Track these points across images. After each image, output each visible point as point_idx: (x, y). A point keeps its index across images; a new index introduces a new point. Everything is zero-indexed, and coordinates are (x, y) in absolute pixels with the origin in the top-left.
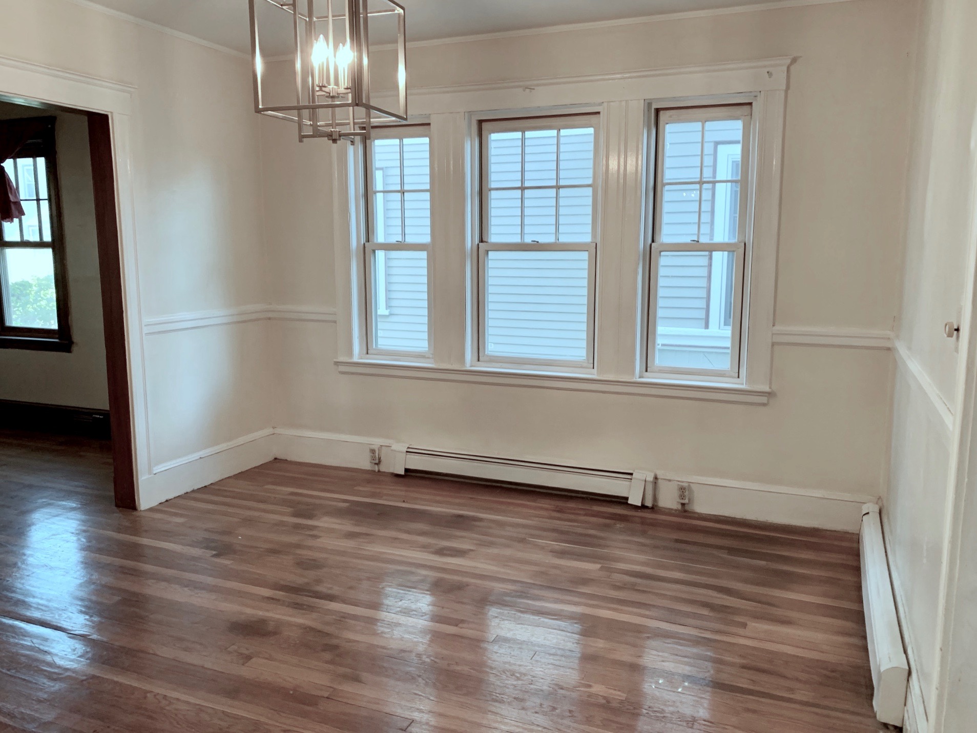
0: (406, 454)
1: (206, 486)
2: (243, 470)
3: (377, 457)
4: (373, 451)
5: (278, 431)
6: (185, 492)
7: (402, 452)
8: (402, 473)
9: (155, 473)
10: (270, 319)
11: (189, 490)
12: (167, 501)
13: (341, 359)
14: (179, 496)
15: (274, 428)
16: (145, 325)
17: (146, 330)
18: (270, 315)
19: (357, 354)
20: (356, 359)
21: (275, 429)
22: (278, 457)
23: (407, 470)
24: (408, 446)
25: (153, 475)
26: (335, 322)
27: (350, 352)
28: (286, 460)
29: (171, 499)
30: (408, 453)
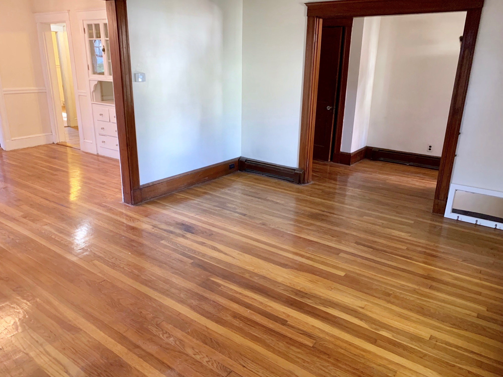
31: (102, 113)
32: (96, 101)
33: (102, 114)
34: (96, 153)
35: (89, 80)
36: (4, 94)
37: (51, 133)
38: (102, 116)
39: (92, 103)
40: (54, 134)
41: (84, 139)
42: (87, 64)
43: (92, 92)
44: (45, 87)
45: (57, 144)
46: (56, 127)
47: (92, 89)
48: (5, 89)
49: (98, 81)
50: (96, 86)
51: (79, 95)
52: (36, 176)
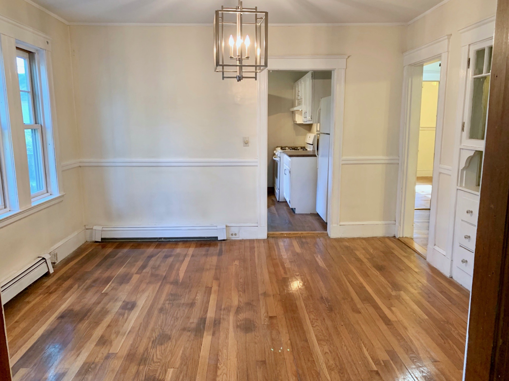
31: (471, 210)
32: (466, 187)
33: (472, 212)
34: (448, 275)
35: (461, 149)
36: (342, 164)
37: (393, 222)
38: (471, 215)
39: (458, 189)
40: (397, 224)
41: (435, 245)
42: (463, 119)
43: (462, 170)
44: (399, 156)
45: (398, 239)
46: (402, 215)
47: (463, 165)
48: (344, 158)
49: (476, 151)
50: (470, 160)
51: (440, 173)
52: (329, 304)
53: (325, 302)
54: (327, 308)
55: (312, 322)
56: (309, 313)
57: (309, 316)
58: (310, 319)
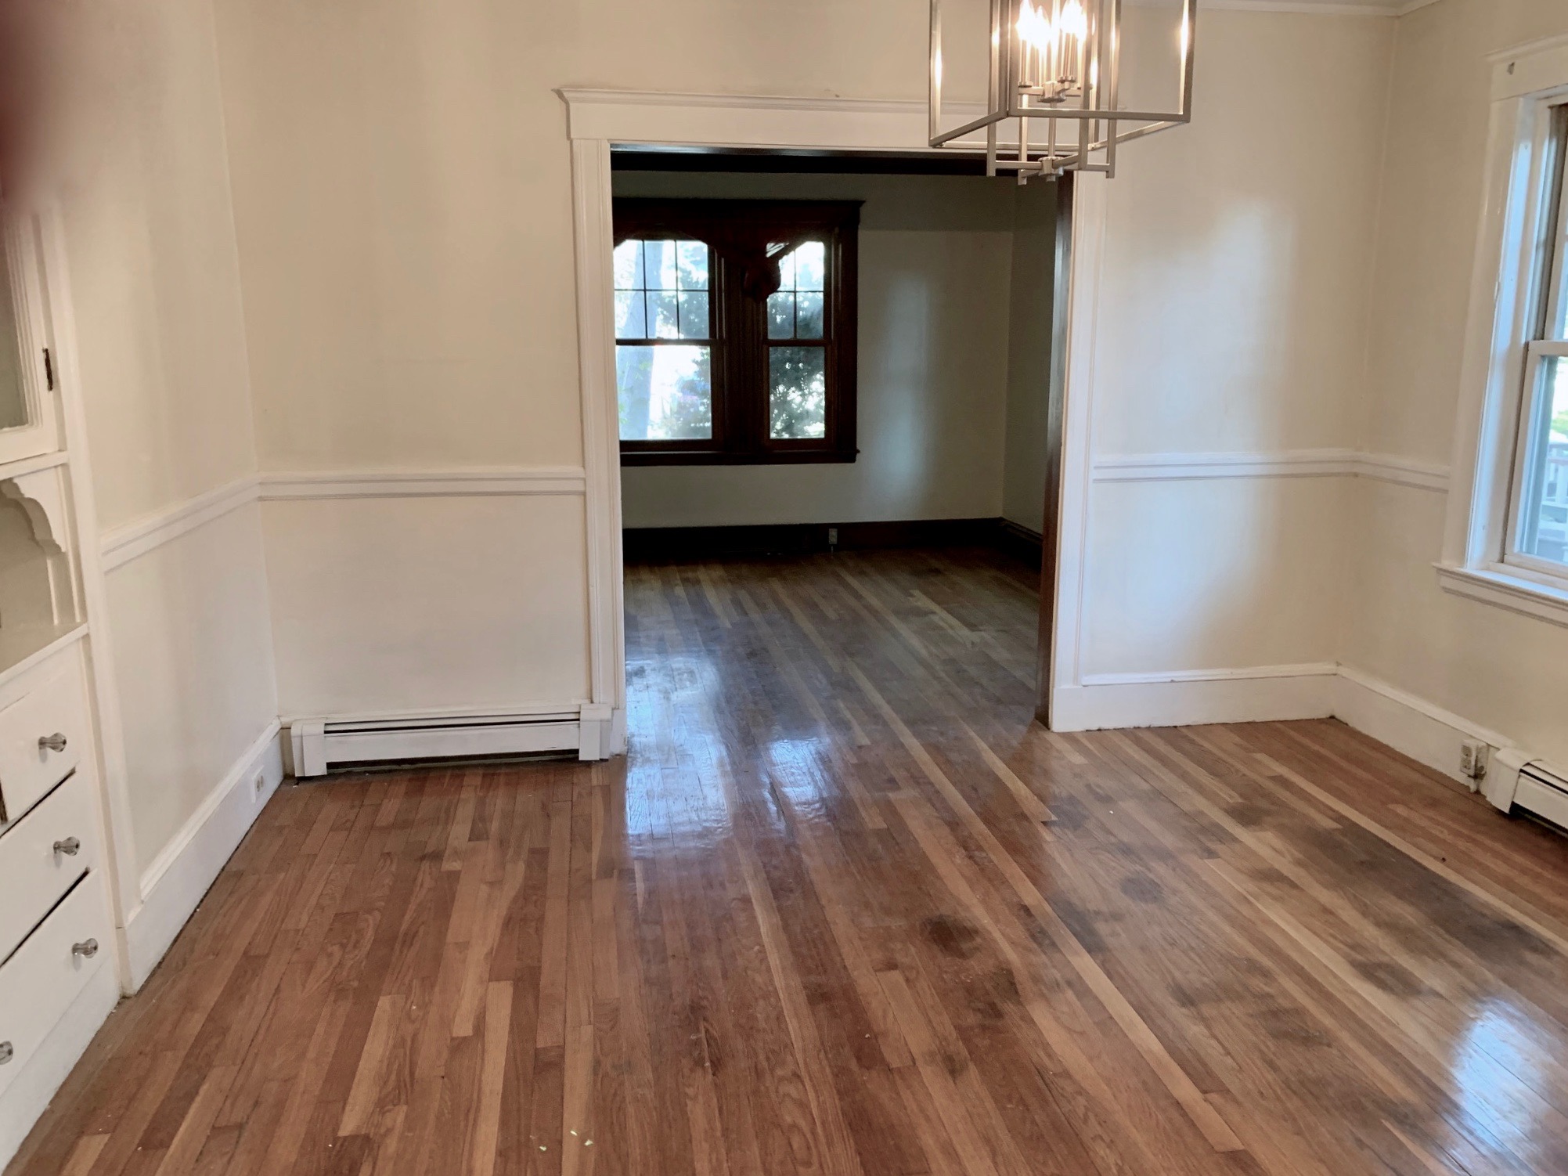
0: (1519, 776)
1: (1175, 727)
2: (1257, 721)
3: (1473, 763)
4: (1467, 751)
5: (1343, 671)
6: (1136, 726)
7: (1512, 769)
8: (1506, 810)
9: (1084, 684)
10: (1356, 475)
11: (1144, 724)
12: (1099, 730)
13: (1446, 564)
14: (1123, 729)
15: (1338, 664)
16: (1096, 468)
17: (1095, 474)
18: (1357, 469)
19: (1476, 560)
20: (1471, 568)
21: (1340, 667)
22: (1338, 716)
23: (1515, 807)
24: (1529, 760)
25: (1081, 687)
26: (1446, 491)
27: (1461, 554)
28: (1347, 724)
29: (1108, 730)
30: (1522, 774)
52: (693, 1037)
53: (709, 1045)
54: (705, 1019)
55: (761, 961)
56: (769, 994)
57: (771, 980)
58: (769, 969)
